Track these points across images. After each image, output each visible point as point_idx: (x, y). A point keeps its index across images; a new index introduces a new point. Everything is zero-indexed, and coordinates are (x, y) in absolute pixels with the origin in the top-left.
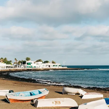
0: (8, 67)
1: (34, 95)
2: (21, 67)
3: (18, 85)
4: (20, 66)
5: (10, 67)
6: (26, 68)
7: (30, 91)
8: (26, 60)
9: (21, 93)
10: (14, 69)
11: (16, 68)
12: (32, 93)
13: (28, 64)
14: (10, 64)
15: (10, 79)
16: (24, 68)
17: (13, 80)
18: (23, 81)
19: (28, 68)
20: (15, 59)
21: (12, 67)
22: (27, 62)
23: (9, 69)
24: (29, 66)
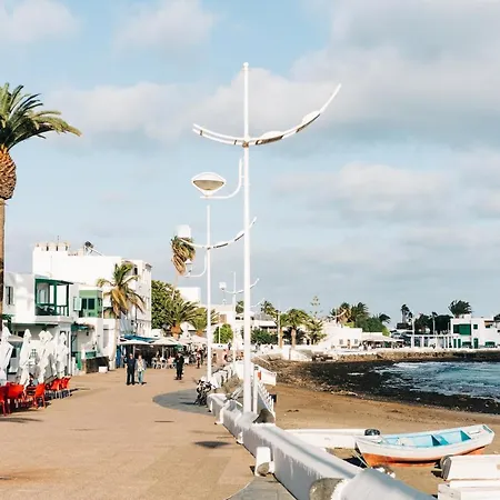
0: (369, 343)
1: (446, 443)
2: (429, 343)
3: (404, 417)
4: (423, 341)
5: (378, 343)
6: (448, 350)
7: (433, 433)
8: (451, 314)
9: (404, 438)
10: (395, 354)
11: (406, 349)
12: (439, 440)
13: (458, 329)
14: (381, 329)
15: (376, 395)
16: (442, 350)
17: (389, 401)
18: (430, 404)
19: (458, 350)
20: (405, 309)
21: (388, 345)
22: (454, 322)
23: (375, 352)
24: (465, 339)
